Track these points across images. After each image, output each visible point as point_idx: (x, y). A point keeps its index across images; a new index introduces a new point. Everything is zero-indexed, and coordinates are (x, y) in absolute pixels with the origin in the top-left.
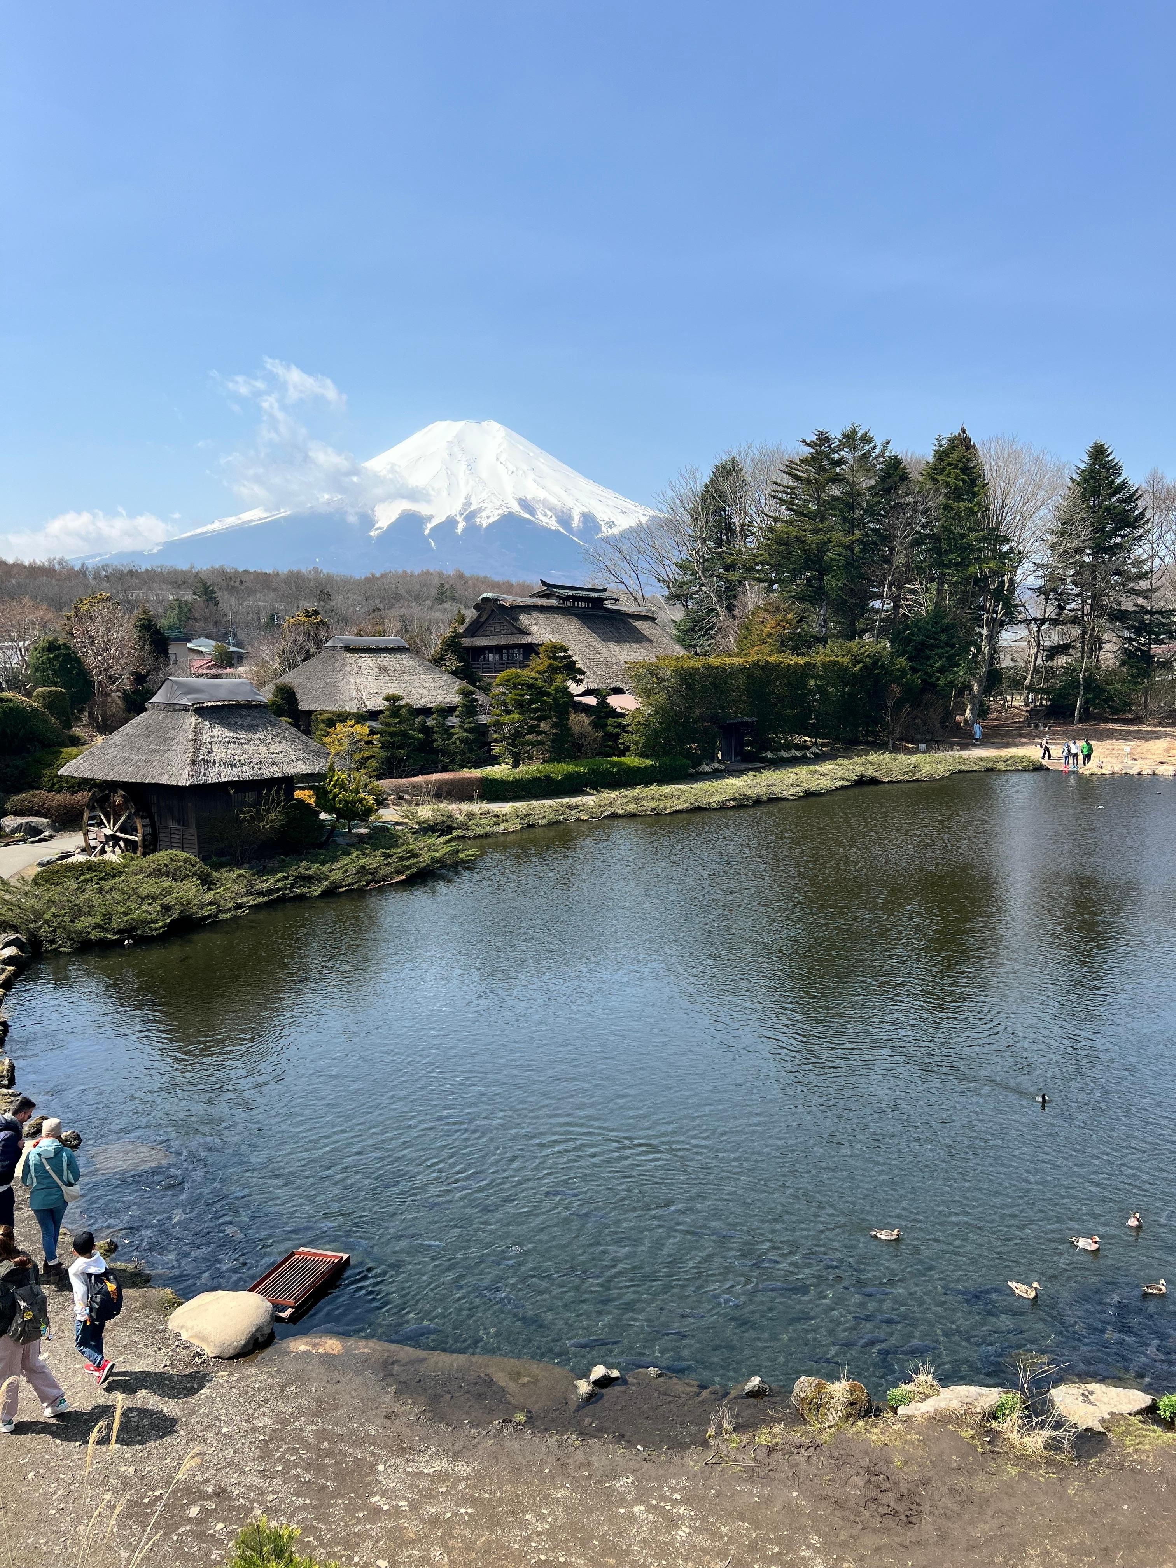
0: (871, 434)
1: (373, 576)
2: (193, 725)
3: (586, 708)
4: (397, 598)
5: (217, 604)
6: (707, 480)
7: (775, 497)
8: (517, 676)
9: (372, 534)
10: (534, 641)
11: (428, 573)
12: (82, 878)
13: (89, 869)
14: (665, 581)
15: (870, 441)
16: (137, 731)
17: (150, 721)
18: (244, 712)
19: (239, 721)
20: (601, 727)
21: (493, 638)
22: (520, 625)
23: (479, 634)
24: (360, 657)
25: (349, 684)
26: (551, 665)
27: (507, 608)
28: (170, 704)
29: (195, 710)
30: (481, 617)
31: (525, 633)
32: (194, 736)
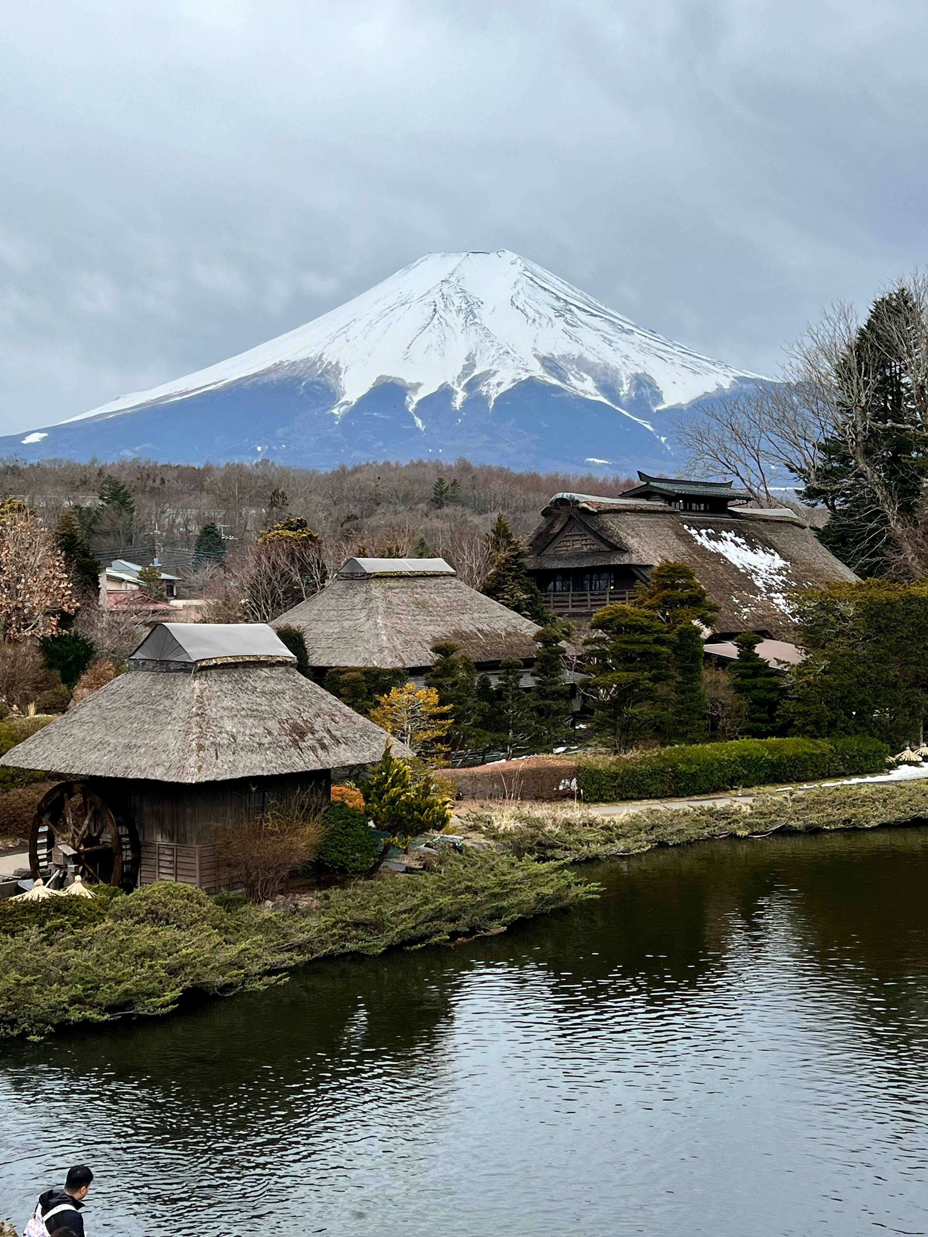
1: (343, 469)
2: (197, 691)
3: (722, 662)
4: (377, 500)
5: (132, 510)
6: (863, 324)
8: (624, 613)
9: (335, 411)
10: (635, 561)
11: (420, 463)
12: (48, 924)
13: (57, 909)
14: (802, 471)
16: (114, 702)
17: (132, 686)
18: (265, 672)
19: (259, 685)
20: (748, 690)
21: (569, 558)
22: (611, 537)
23: (549, 551)
24: (390, 588)
25: (376, 628)
26: (669, 596)
27: (592, 513)
28: (162, 662)
29: (199, 671)
30: (551, 526)
31: (620, 549)
32: (199, 708)
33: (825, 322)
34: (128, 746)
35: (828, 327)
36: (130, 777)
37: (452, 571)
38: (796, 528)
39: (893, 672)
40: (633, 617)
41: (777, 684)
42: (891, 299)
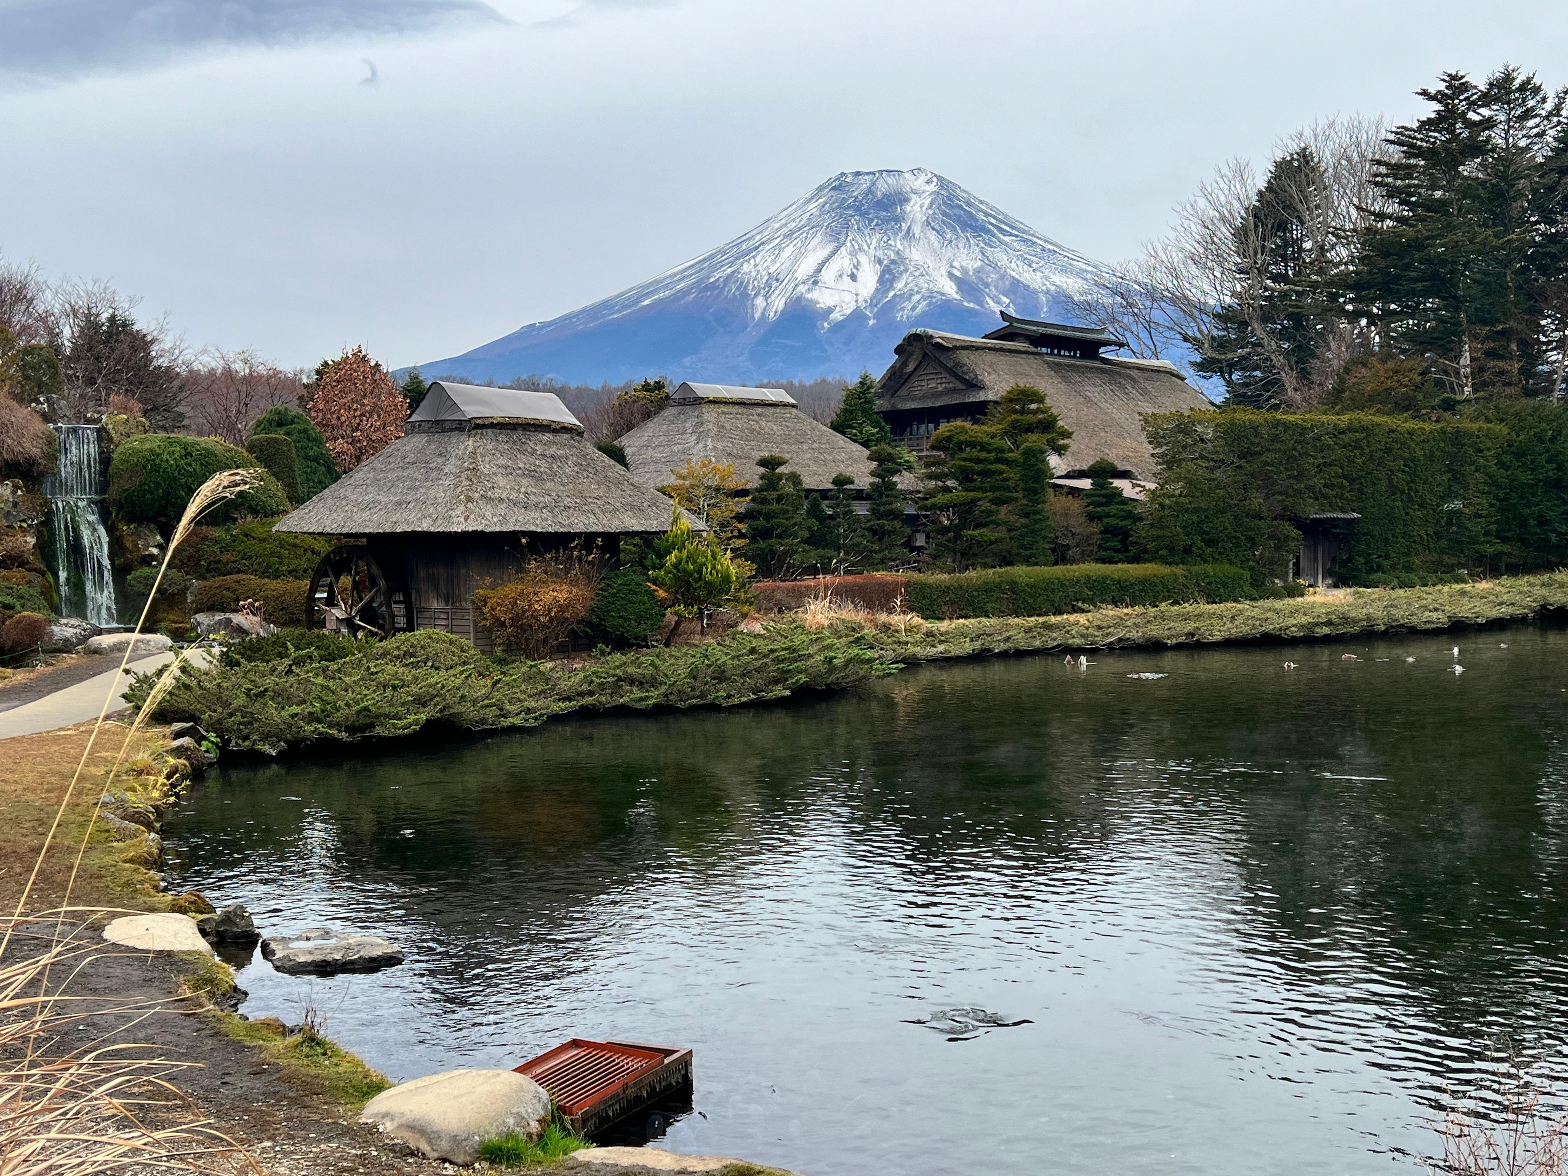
0: (1537, 81)
2: (470, 449)
3: (1074, 492)
6: (1262, 185)
7: (1377, 184)
8: (964, 431)
10: (990, 396)
14: (1195, 339)
15: (1537, 90)
16: (390, 463)
17: (408, 448)
18: (547, 437)
19: (539, 449)
20: (1100, 518)
21: (924, 397)
22: (966, 373)
23: (903, 392)
24: (723, 413)
25: (705, 450)
26: (1017, 421)
27: (947, 349)
28: (437, 422)
29: (474, 429)
30: (905, 364)
31: (975, 385)
32: (471, 463)
33: (1220, 180)
34: (399, 503)
35: (1222, 185)
36: (398, 530)
37: (792, 401)
38: (1174, 379)
39: (1257, 500)
40: (972, 434)
41: (1130, 511)
42: (1292, 159)
